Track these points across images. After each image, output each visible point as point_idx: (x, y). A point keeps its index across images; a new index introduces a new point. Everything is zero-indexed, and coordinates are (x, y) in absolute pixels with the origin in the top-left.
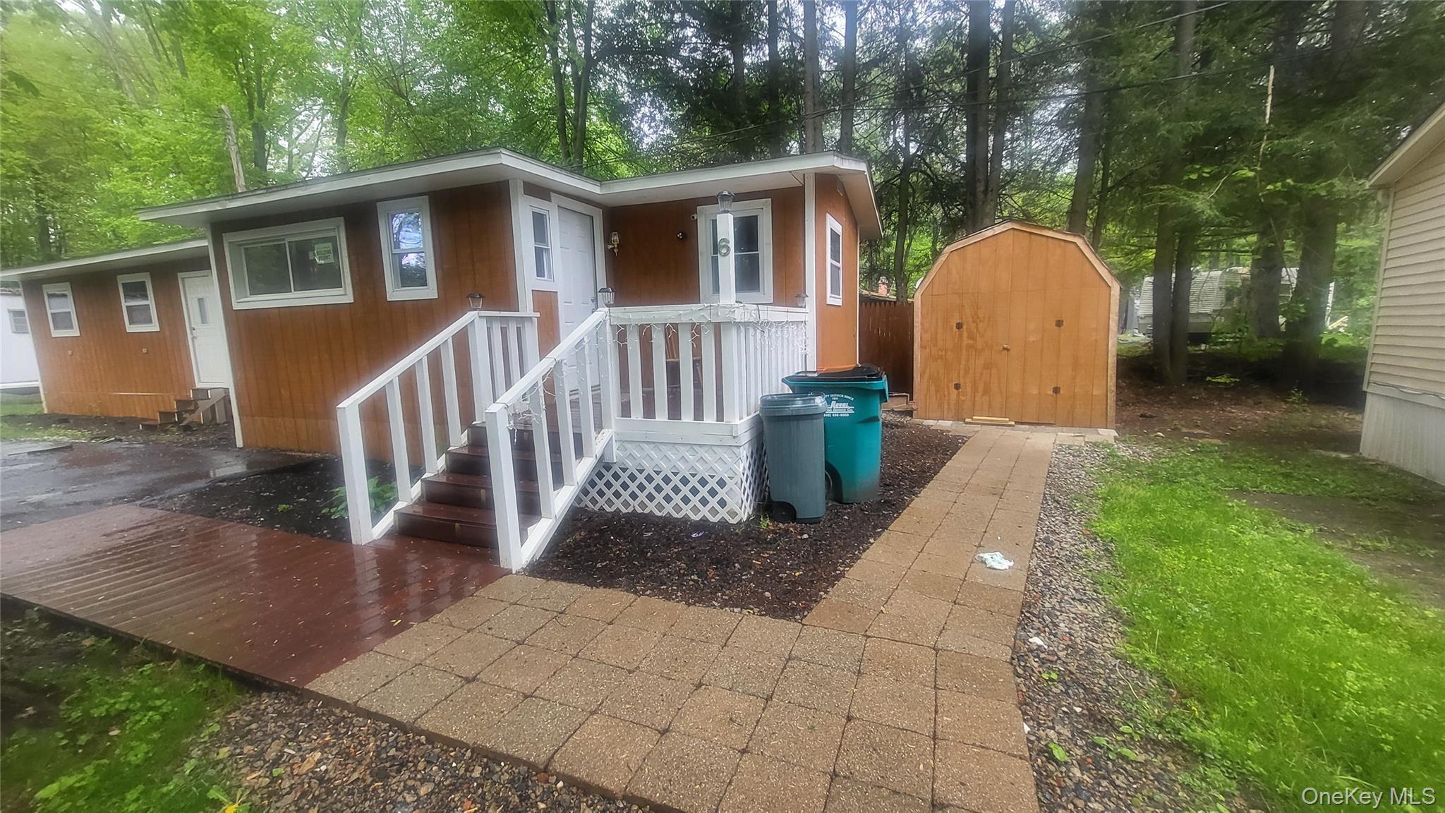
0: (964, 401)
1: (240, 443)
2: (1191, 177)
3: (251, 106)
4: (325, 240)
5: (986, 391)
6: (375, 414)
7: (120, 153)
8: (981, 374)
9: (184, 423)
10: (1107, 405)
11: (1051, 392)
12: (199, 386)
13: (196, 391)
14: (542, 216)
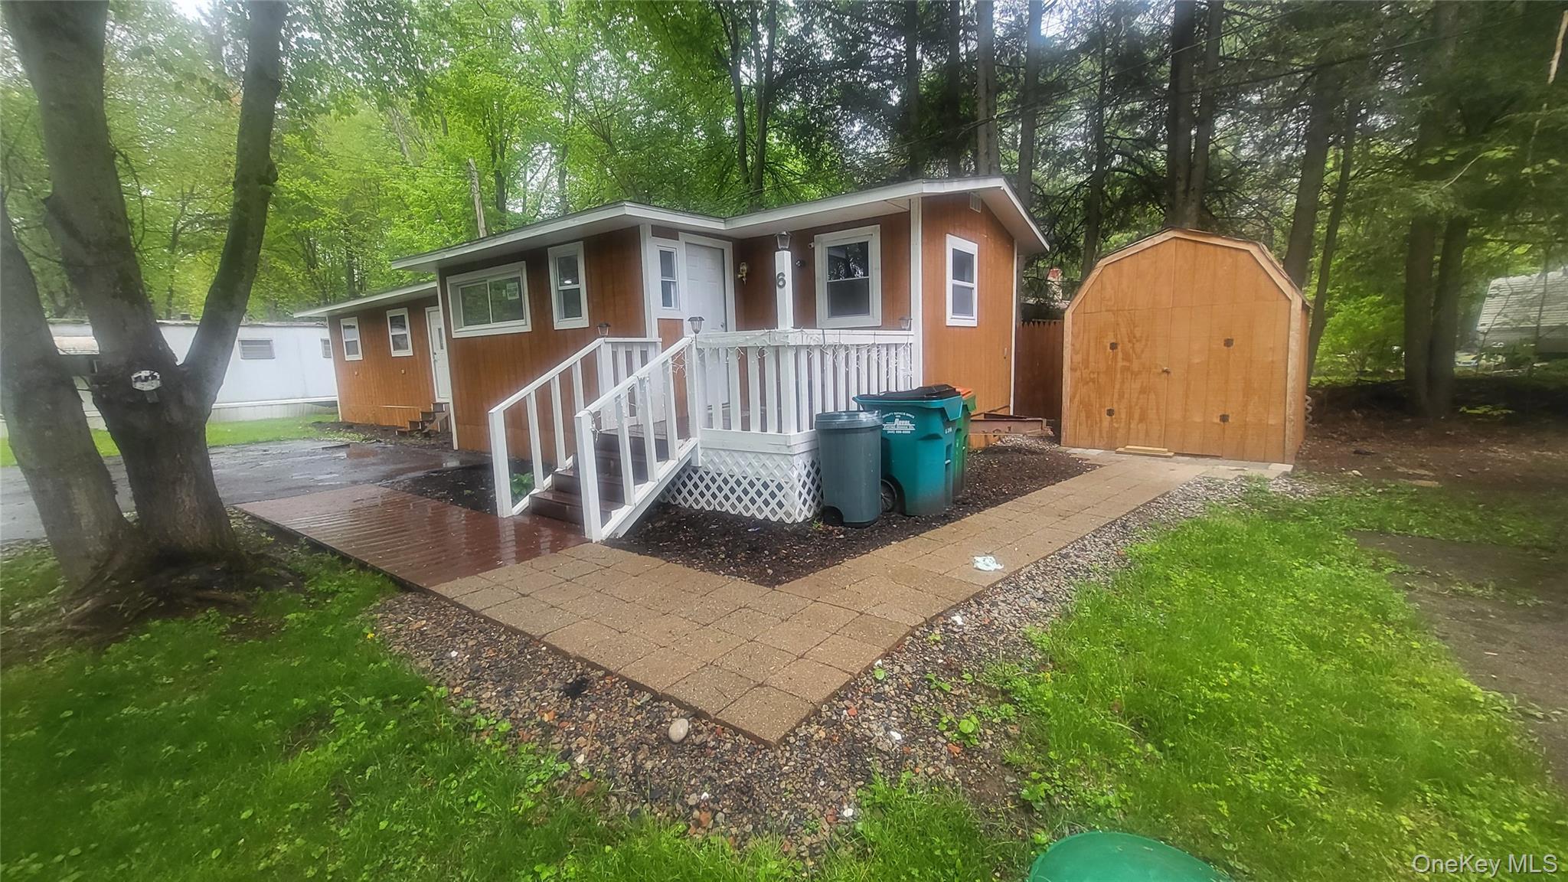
0: (1117, 429)
1: (456, 447)
2: (1429, 162)
3: (494, 156)
4: (513, 280)
5: (1143, 419)
6: (516, 420)
7: (400, 203)
8: (1138, 398)
9: (426, 431)
10: (1285, 436)
11: (1217, 420)
12: (438, 401)
13: (435, 404)
14: (671, 253)
